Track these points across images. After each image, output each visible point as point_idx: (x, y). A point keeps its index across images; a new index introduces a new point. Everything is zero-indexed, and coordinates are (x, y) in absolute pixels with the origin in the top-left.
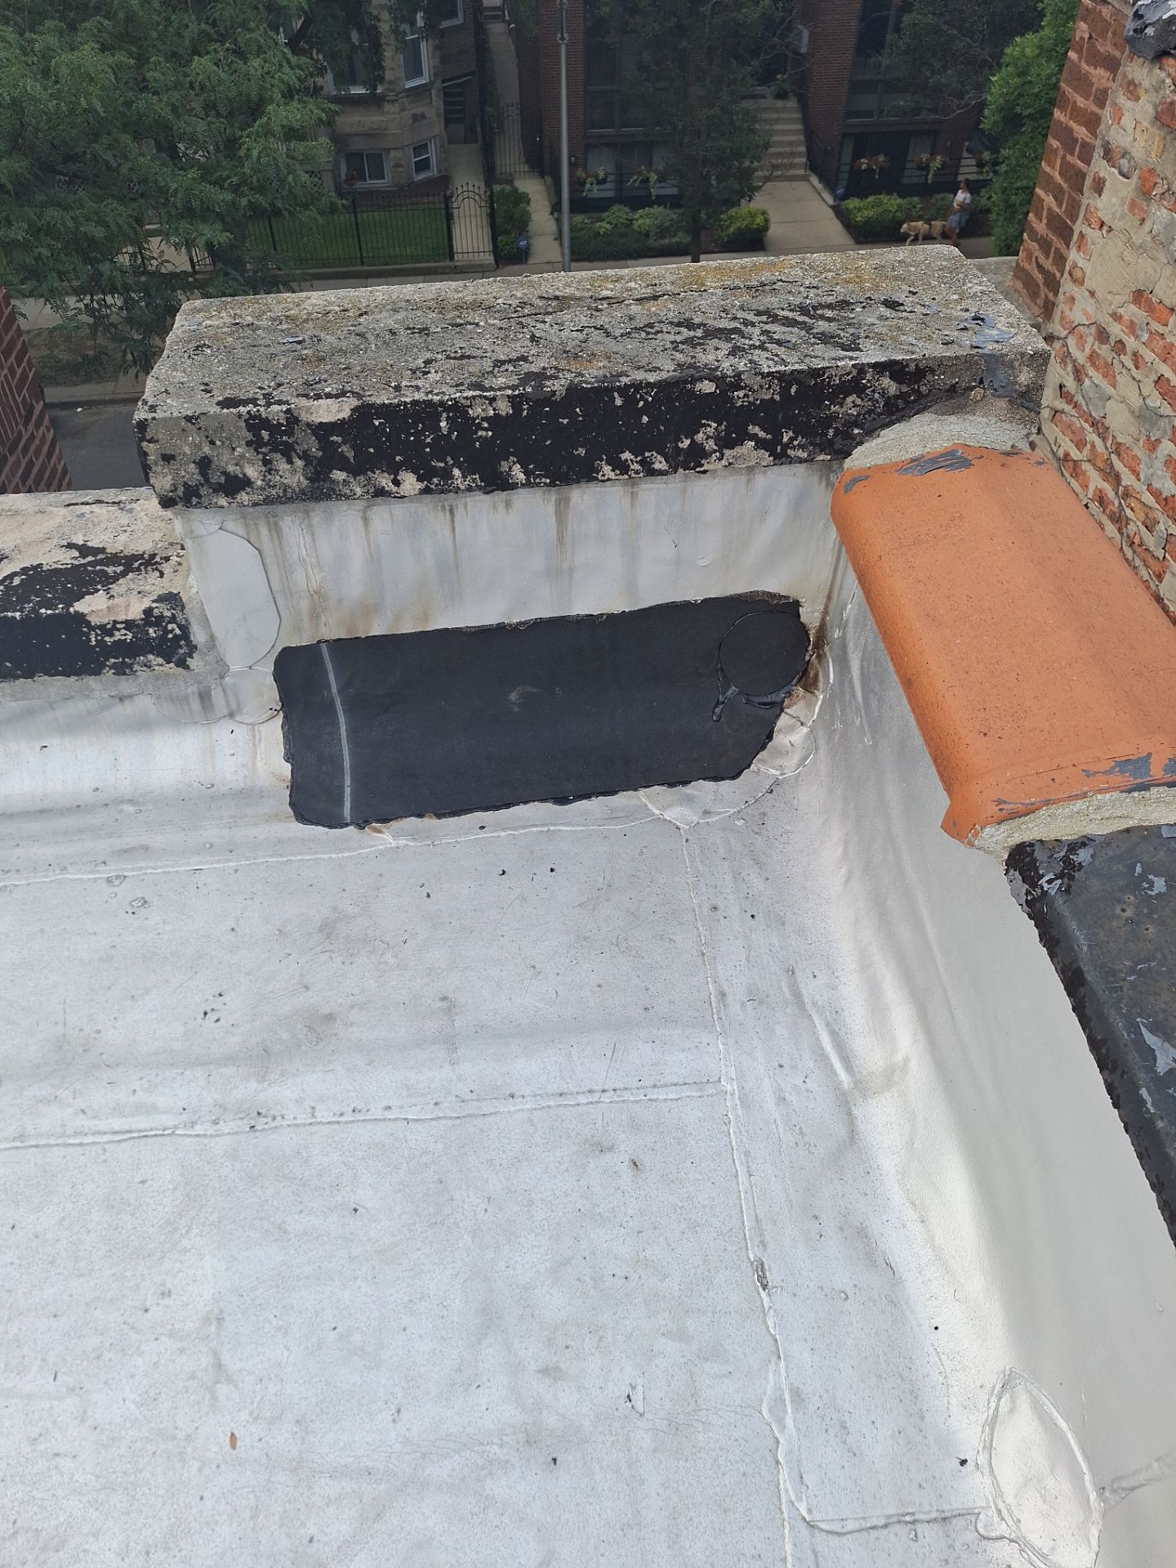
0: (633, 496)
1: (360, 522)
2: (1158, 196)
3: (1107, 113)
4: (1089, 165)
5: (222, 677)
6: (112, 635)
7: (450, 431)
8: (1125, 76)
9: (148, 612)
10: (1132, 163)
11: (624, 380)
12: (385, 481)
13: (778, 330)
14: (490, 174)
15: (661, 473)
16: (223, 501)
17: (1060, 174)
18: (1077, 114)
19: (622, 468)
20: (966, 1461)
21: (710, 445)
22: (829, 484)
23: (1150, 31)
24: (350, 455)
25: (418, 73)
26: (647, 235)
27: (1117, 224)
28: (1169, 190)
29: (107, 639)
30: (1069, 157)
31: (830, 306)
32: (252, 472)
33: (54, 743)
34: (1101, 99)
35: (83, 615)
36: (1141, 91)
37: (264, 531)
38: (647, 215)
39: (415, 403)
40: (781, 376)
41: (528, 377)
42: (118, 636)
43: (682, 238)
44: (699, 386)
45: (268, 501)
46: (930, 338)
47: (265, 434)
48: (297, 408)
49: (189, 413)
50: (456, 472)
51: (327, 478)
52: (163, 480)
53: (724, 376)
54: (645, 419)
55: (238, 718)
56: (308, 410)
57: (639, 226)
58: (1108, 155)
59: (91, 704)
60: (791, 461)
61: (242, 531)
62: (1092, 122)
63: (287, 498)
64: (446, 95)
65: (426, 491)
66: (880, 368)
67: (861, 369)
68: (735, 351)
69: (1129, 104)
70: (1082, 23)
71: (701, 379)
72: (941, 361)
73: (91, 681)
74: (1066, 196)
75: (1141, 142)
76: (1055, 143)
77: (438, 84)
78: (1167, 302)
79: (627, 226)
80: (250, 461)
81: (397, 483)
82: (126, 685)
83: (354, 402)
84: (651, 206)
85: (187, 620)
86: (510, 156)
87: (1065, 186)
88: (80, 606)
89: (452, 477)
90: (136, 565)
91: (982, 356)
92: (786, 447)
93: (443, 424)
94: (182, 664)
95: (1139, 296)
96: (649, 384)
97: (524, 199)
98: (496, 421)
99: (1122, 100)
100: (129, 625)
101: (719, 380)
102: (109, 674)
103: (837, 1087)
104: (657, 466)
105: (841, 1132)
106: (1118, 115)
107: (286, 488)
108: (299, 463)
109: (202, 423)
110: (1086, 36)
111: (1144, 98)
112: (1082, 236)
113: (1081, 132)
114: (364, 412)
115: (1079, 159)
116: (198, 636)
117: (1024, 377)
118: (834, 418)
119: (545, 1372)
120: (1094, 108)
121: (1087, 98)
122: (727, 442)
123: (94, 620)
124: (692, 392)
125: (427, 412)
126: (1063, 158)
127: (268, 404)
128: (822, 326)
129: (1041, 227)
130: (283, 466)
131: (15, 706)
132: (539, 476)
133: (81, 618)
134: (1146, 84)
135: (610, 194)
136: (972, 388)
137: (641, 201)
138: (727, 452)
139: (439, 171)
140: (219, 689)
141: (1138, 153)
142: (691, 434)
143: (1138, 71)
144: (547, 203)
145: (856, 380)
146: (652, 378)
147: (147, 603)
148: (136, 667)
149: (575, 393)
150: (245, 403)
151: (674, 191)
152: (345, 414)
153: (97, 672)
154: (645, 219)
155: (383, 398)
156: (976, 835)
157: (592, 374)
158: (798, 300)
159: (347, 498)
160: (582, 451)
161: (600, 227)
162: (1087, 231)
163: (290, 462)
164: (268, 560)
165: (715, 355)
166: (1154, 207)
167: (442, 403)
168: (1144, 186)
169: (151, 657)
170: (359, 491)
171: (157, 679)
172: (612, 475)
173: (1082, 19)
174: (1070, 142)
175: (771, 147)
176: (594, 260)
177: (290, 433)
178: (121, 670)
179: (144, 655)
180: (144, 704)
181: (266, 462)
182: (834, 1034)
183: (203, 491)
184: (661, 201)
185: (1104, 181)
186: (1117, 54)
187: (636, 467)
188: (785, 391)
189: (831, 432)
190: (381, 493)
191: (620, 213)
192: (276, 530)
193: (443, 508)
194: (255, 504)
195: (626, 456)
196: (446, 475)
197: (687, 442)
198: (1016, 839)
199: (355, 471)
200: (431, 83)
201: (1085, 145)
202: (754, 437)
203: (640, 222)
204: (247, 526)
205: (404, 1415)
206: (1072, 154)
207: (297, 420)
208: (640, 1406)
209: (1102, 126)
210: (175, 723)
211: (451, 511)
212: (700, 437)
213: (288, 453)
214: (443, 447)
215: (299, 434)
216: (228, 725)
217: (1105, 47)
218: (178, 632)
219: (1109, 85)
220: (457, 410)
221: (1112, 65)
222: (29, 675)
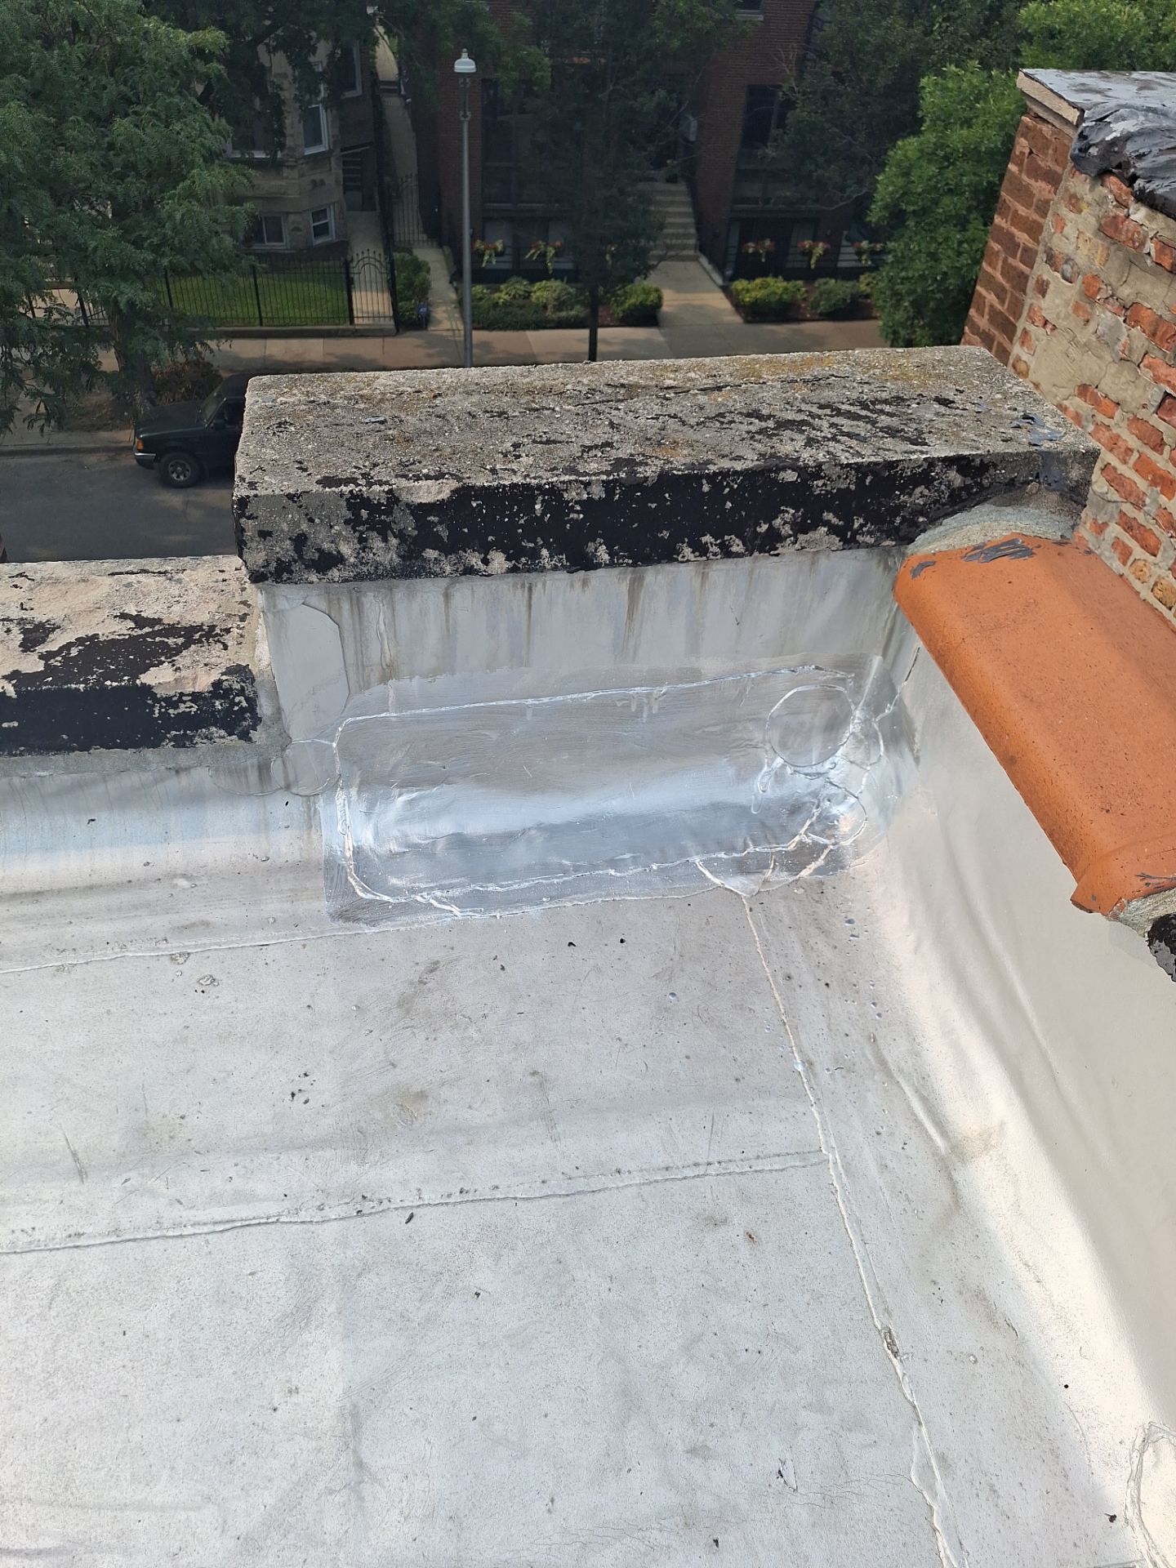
0: (704, 576)
1: (442, 598)
2: (1102, 300)
3: (1049, 222)
4: (1032, 268)
5: (283, 750)
6: (177, 707)
7: (544, 513)
8: (1067, 190)
9: (217, 684)
10: (1075, 269)
11: (713, 468)
12: (475, 560)
13: (847, 424)
14: (389, 241)
15: (738, 555)
16: (314, 577)
17: (1002, 274)
18: (1017, 220)
19: (702, 550)
20: (1115, 1516)
21: (787, 530)
22: (887, 568)
23: (1093, 151)
24: (445, 534)
25: (317, 140)
26: (545, 307)
27: (1062, 324)
28: (1112, 296)
29: (171, 711)
30: (1010, 260)
31: (886, 402)
32: (346, 550)
33: (103, 817)
34: (1043, 208)
35: (150, 687)
36: (1084, 205)
37: (346, 606)
38: (545, 288)
39: (514, 486)
40: (858, 467)
41: (619, 463)
42: (182, 708)
43: (577, 311)
44: (782, 475)
45: (359, 577)
46: (988, 435)
47: (364, 513)
48: (399, 489)
49: (292, 491)
50: (545, 552)
51: (419, 556)
52: (258, 556)
53: (806, 466)
54: (729, 505)
55: (294, 790)
56: (409, 490)
57: (538, 298)
58: (1051, 259)
59: (146, 777)
60: (859, 545)
61: (324, 606)
62: (1035, 230)
63: (378, 574)
64: (344, 163)
65: (513, 570)
66: (949, 462)
67: (931, 463)
68: (810, 442)
69: (1072, 215)
70: (1022, 139)
71: (784, 469)
72: (1003, 458)
73: (149, 754)
74: (1009, 295)
75: (1084, 250)
76: (996, 247)
77: (338, 151)
78: (1113, 397)
79: (525, 298)
80: (347, 540)
81: (486, 562)
82: (184, 757)
83: (454, 484)
84: (548, 278)
85: (255, 693)
86: (408, 225)
87: (1007, 286)
88: (148, 678)
89: (540, 557)
90: (197, 636)
91: (1041, 453)
92: (855, 533)
93: (538, 507)
94: (245, 736)
95: (1084, 390)
96: (736, 473)
97: (419, 267)
98: (588, 505)
99: (1064, 211)
100: (196, 697)
101: (802, 470)
102: (168, 746)
103: (935, 1152)
104: (734, 549)
105: (947, 1197)
106: (1060, 224)
107: (377, 565)
108: (394, 541)
109: (303, 501)
110: (1027, 151)
111: (1086, 211)
112: (1025, 332)
113: (1022, 237)
114: (464, 494)
115: (1021, 261)
116: (265, 708)
117: (1075, 473)
118: (902, 507)
119: (693, 1451)
120: (1036, 217)
121: (1028, 206)
122: (801, 528)
123: (160, 693)
124: (775, 480)
125: (523, 494)
126: (1005, 261)
127: (370, 485)
128: (884, 421)
129: (983, 322)
130: (377, 543)
131: (67, 779)
132: (623, 557)
133: (147, 690)
134: (1088, 197)
135: (507, 266)
136: (1029, 483)
137: (537, 274)
138: (801, 537)
139: (338, 236)
140: (279, 761)
141: (1081, 259)
142: (769, 520)
143: (1079, 184)
144: (445, 272)
145: (926, 473)
146: (739, 466)
147: (215, 676)
148: (197, 739)
149: (665, 478)
150: (347, 482)
151: (569, 266)
152: (445, 495)
153: (155, 745)
154: (545, 292)
155: (482, 480)
156: (1122, 908)
157: (680, 461)
158: (855, 395)
159: (436, 575)
160: (666, 534)
161: (499, 298)
162: (1031, 328)
163: (385, 540)
164: (346, 635)
165: (790, 445)
166: (1098, 311)
167: (539, 487)
168: (1088, 291)
169: (213, 729)
170: (448, 569)
171: (217, 751)
172: (691, 557)
173: (1022, 135)
174: (1011, 246)
175: (665, 228)
176: (494, 329)
177: (389, 512)
178: (180, 743)
179: (207, 727)
180: (202, 776)
181: (361, 540)
182: (924, 1100)
183: (295, 567)
184: (558, 275)
185: (1048, 283)
186: (1058, 169)
187: (715, 549)
188: (860, 482)
189: (898, 520)
190: (469, 571)
191: (519, 286)
192: (357, 606)
193: (523, 586)
194: (346, 581)
195: (707, 539)
196: (534, 555)
197: (765, 527)
198: (1161, 912)
199: (447, 549)
200: (330, 151)
201: (1026, 250)
202: (827, 523)
203: (538, 294)
204: (330, 602)
205: (558, 1503)
206: (1014, 257)
207: (397, 500)
208: (792, 1482)
209: (1044, 234)
210: (230, 796)
211: (530, 589)
212: (778, 522)
213: (383, 532)
214: (535, 528)
215: (397, 513)
216: (284, 797)
217: (1046, 162)
218: (244, 704)
219: (1050, 196)
220: (553, 493)
221: (1054, 179)
222: (85, 747)
